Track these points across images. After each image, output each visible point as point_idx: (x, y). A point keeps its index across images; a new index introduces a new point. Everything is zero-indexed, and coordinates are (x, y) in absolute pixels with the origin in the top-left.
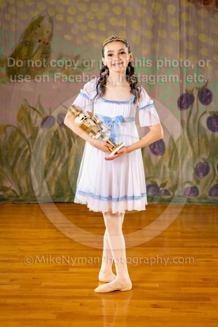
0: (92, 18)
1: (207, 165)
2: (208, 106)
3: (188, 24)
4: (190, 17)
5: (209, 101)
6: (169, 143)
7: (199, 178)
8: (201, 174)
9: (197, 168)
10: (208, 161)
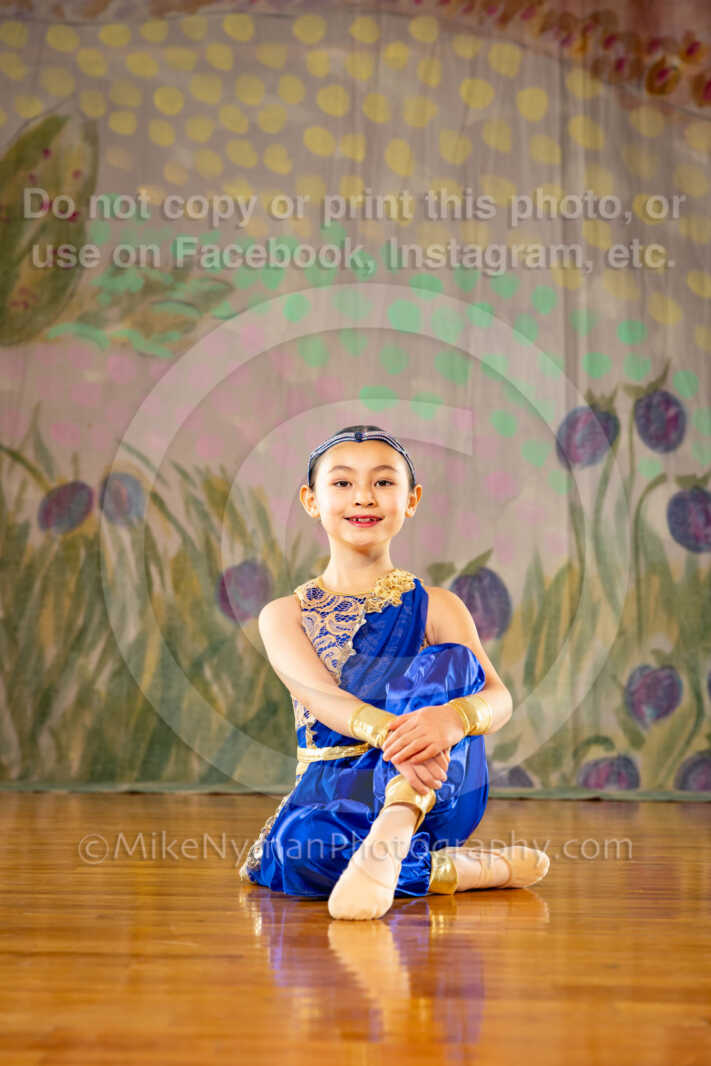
0: (243, 128)
1: (670, 677)
2: (671, 455)
3: (592, 157)
4: (601, 134)
5: (673, 436)
6: (527, 591)
7: (640, 728)
8: (648, 711)
9: (633, 688)
10: (674, 663)
